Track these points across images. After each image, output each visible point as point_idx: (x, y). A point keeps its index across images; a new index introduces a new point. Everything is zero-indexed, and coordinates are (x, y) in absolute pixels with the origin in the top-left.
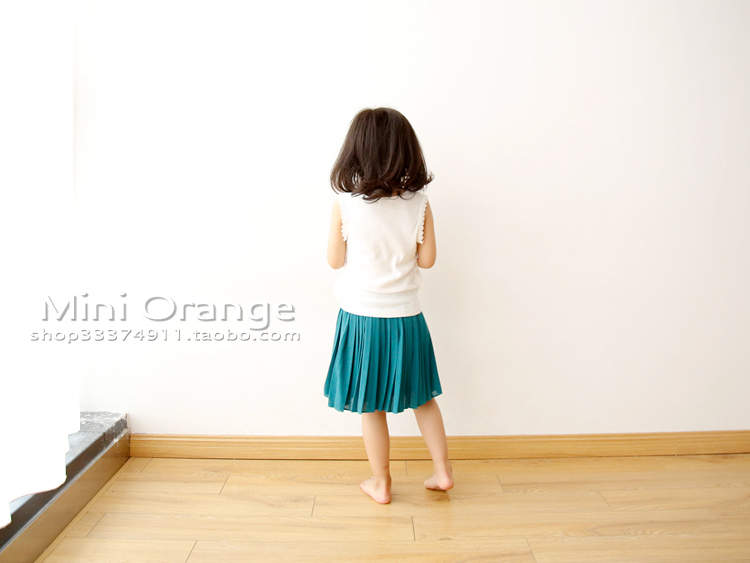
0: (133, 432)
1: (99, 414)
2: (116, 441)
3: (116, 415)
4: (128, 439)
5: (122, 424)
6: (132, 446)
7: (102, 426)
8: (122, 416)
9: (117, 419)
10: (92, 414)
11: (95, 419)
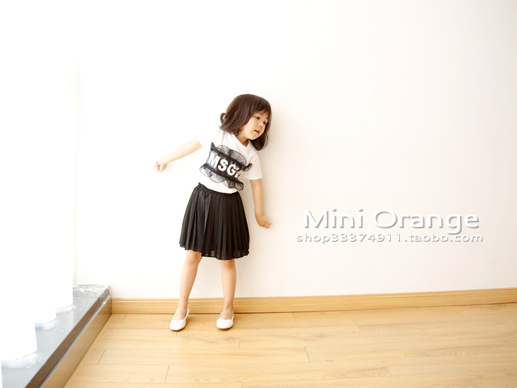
0: (113, 297)
1: (91, 286)
2: (105, 303)
3: (103, 286)
4: (110, 302)
5: (107, 292)
6: (113, 306)
7: (96, 293)
8: (107, 287)
9: (104, 289)
10: (87, 286)
11: (90, 289)
